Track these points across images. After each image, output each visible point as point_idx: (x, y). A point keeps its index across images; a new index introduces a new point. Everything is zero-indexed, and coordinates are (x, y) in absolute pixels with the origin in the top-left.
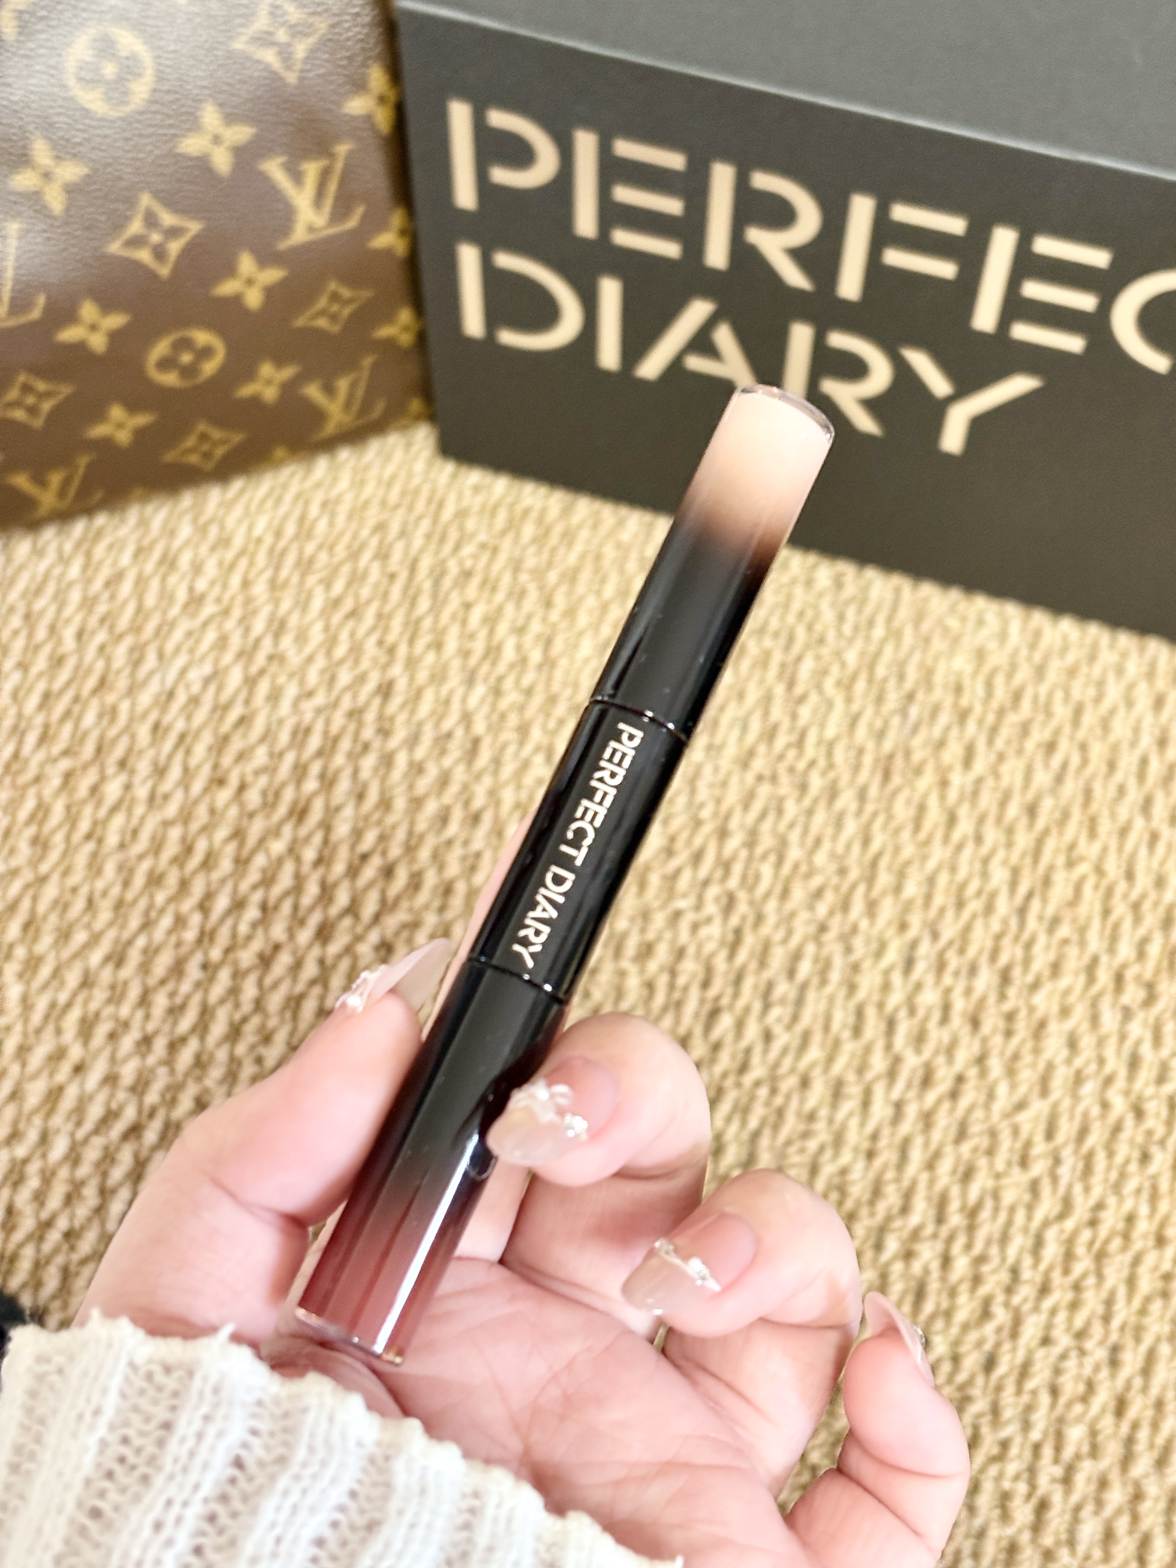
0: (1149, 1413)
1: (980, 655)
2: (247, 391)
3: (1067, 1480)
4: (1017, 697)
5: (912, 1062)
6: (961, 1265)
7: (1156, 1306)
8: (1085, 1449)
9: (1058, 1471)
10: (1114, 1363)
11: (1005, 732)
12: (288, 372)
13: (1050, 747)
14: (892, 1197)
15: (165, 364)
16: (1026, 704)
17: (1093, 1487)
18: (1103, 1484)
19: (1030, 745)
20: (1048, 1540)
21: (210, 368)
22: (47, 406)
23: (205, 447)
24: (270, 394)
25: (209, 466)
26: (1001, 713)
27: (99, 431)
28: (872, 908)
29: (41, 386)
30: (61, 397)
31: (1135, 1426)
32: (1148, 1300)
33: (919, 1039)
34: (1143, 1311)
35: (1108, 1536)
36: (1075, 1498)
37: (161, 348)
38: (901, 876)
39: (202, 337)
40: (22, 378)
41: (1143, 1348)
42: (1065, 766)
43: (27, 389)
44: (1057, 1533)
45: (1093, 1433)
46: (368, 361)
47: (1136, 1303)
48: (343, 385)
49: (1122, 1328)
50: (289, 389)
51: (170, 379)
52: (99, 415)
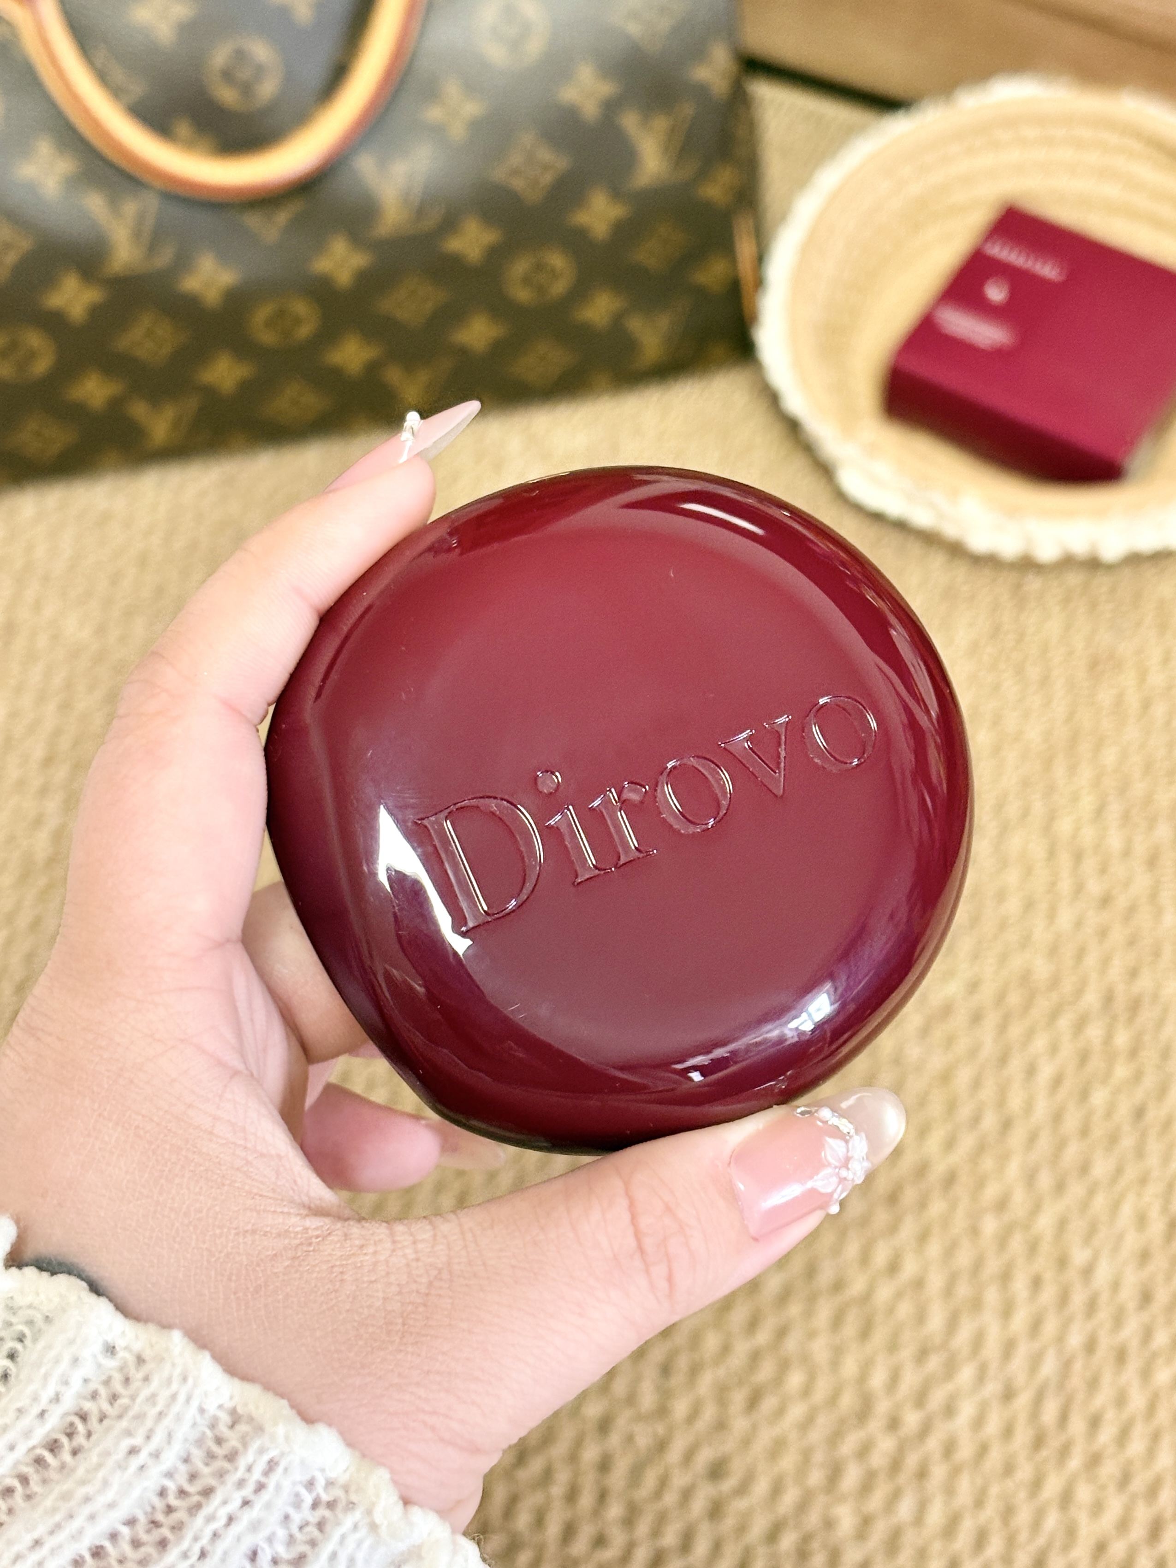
5: (1095, 887)
6: (1122, 1039)
12: (618, 304)
14: (1068, 985)
15: (525, 281)
21: (559, 288)
24: (601, 321)
28: (1072, 769)
30: (438, 301)
33: (1103, 870)
37: (523, 266)
38: (1098, 746)
40: (410, 280)
51: (527, 296)
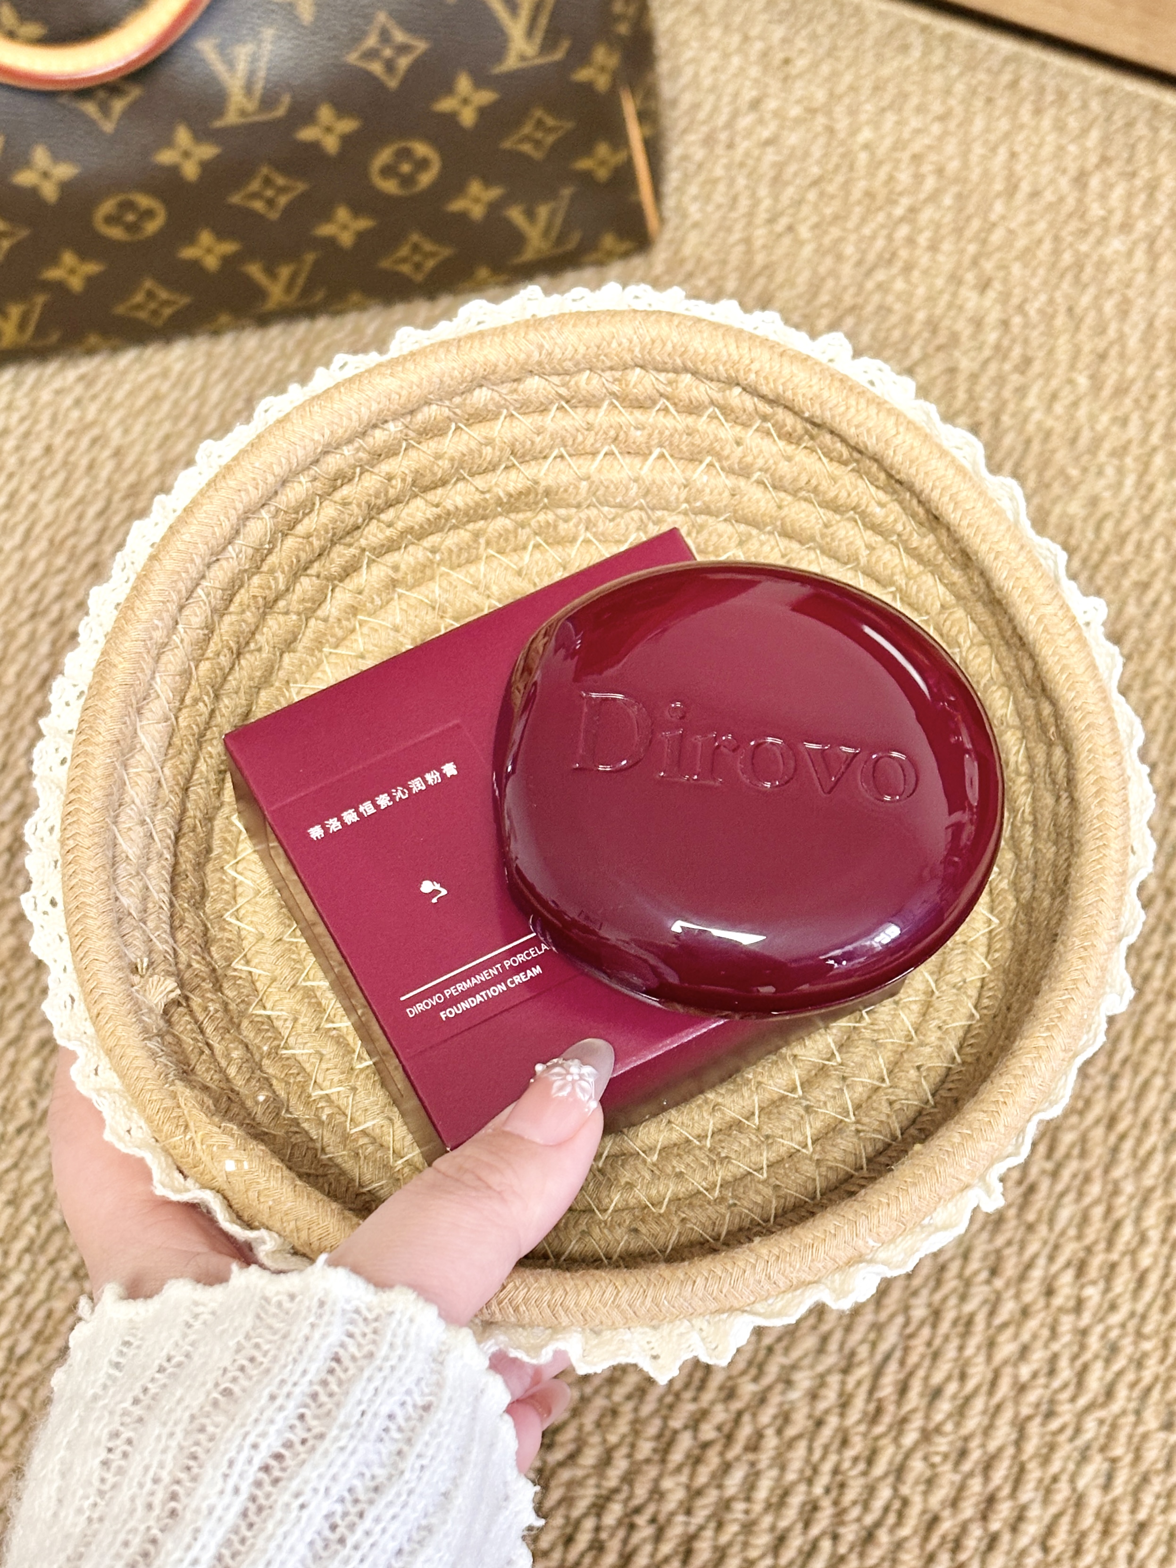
0: (1135, 1132)
1: (1094, 501)
2: (457, 205)
3: (1055, 1174)
4: (1122, 539)
7: (1157, 1048)
8: (1076, 1152)
9: (1049, 1166)
10: (1112, 1088)
11: (1105, 570)
12: (494, 193)
13: (1145, 586)
15: (388, 171)
16: (1129, 548)
17: (1077, 1182)
18: (1087, 1179)
19: (1126, 583)
20: (1031, 1216)
21: (426, 179)
22: (283, 200)
23: (417, 258)
24: (477, 212)
25: (419, 278)
26: (1106, 553)
27: (326, 230)
29: (280, 181)
30: (295, 193)
31: (1122, 1137)
32: (1151, 1041)
34: (1145, 1050)
35: (1085, 1219)
36: (1060, 1187)
37: (384, 156)
39: (421, 149)
40: (265, 170)
41: (1139, 1080)
42: (1155, 603)
43: (268, 182)
44: (1040, 1212)
45: (1084, 1139)
46: (567, 192)
47: (1140, 1043)
48: (543, 211)
49: (1125, 1061)
50: (495, 208)
51: (390, 186)
52: (327, 216)
